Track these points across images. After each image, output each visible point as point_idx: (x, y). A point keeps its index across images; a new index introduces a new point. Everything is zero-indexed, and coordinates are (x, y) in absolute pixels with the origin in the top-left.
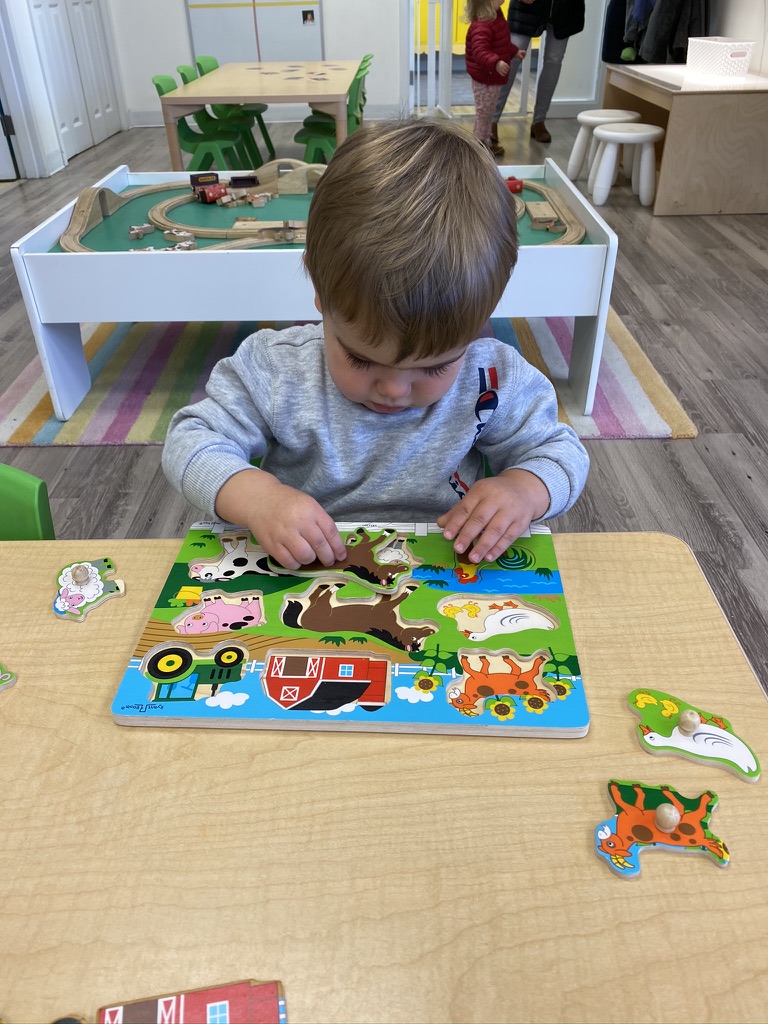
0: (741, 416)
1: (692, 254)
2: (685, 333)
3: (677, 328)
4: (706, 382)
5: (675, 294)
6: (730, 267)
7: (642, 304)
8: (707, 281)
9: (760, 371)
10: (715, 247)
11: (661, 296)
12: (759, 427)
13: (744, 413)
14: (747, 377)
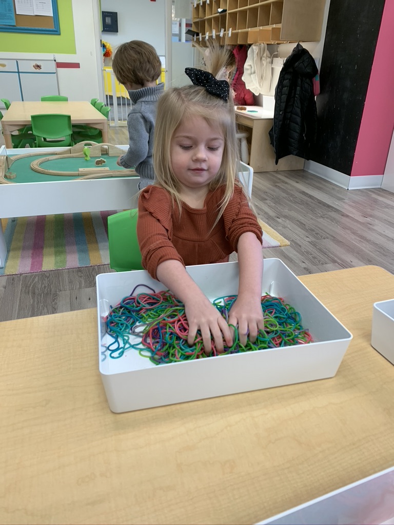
0: (332, 256)
1: (271, 187)
2: (288, 221)
3: (284, 219)
4: (309, 242)
5: (274, 205)
6: (289, 191)
7: (263, 210)
8: (283, 197)
9: (328, 235)
10: (278, 183)
11: (269, 206)
12: (341, 259)
13: (332, 254)
14: (324, 238)
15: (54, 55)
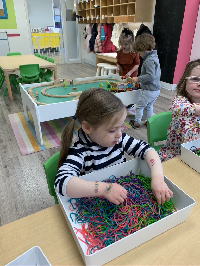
15: (5, 30)
